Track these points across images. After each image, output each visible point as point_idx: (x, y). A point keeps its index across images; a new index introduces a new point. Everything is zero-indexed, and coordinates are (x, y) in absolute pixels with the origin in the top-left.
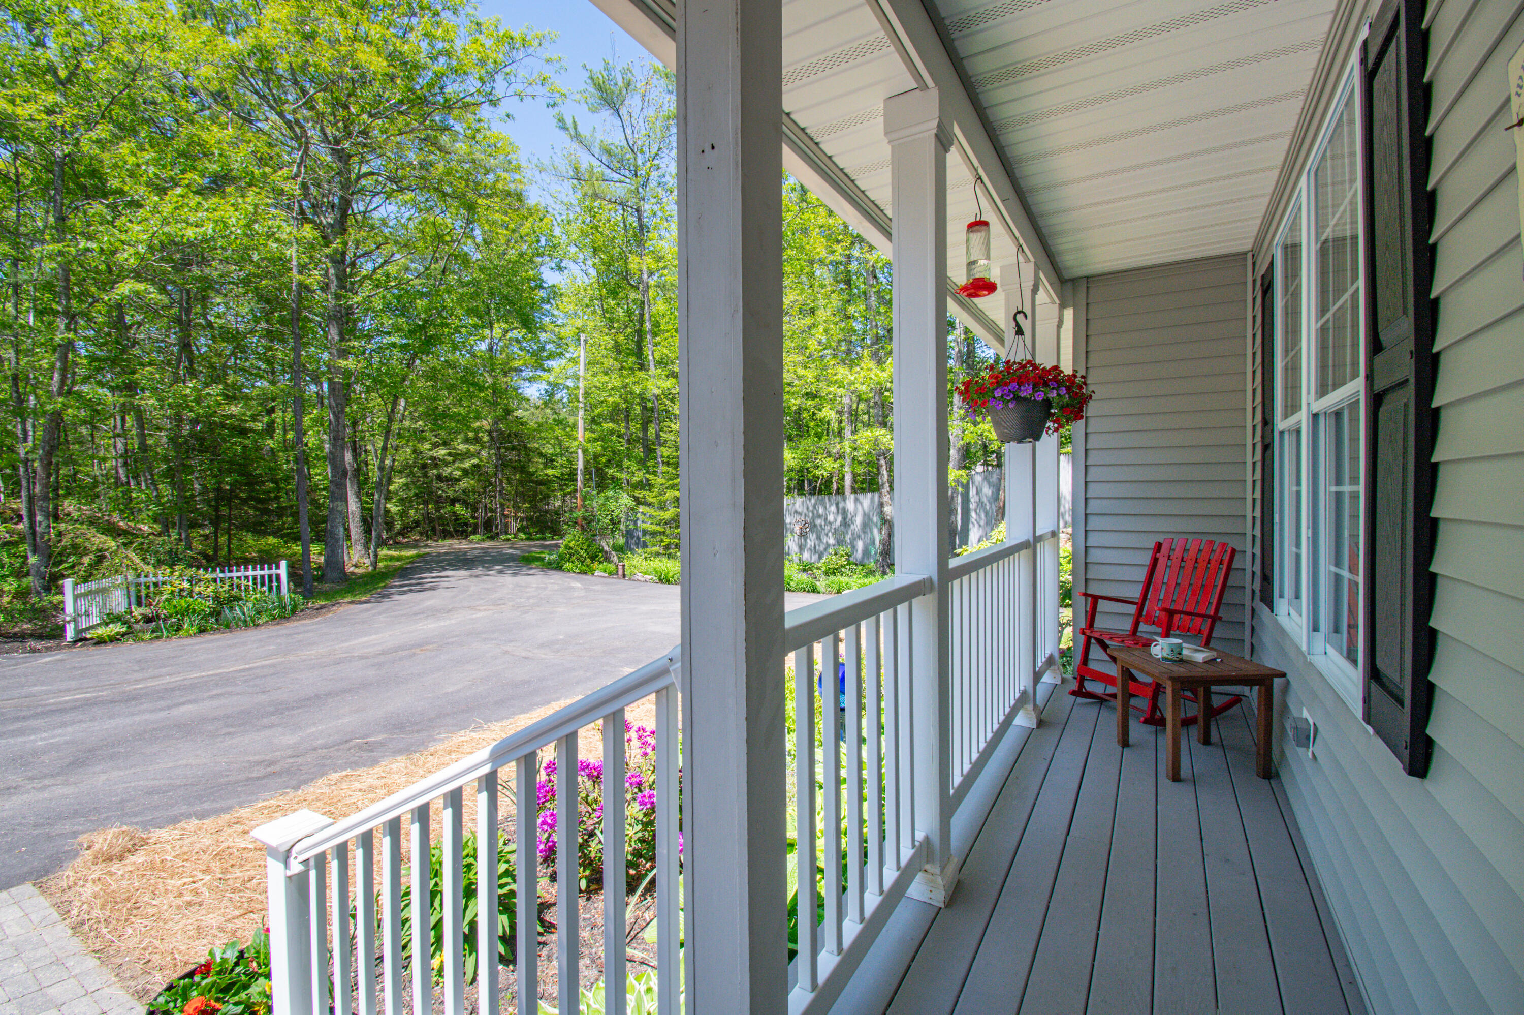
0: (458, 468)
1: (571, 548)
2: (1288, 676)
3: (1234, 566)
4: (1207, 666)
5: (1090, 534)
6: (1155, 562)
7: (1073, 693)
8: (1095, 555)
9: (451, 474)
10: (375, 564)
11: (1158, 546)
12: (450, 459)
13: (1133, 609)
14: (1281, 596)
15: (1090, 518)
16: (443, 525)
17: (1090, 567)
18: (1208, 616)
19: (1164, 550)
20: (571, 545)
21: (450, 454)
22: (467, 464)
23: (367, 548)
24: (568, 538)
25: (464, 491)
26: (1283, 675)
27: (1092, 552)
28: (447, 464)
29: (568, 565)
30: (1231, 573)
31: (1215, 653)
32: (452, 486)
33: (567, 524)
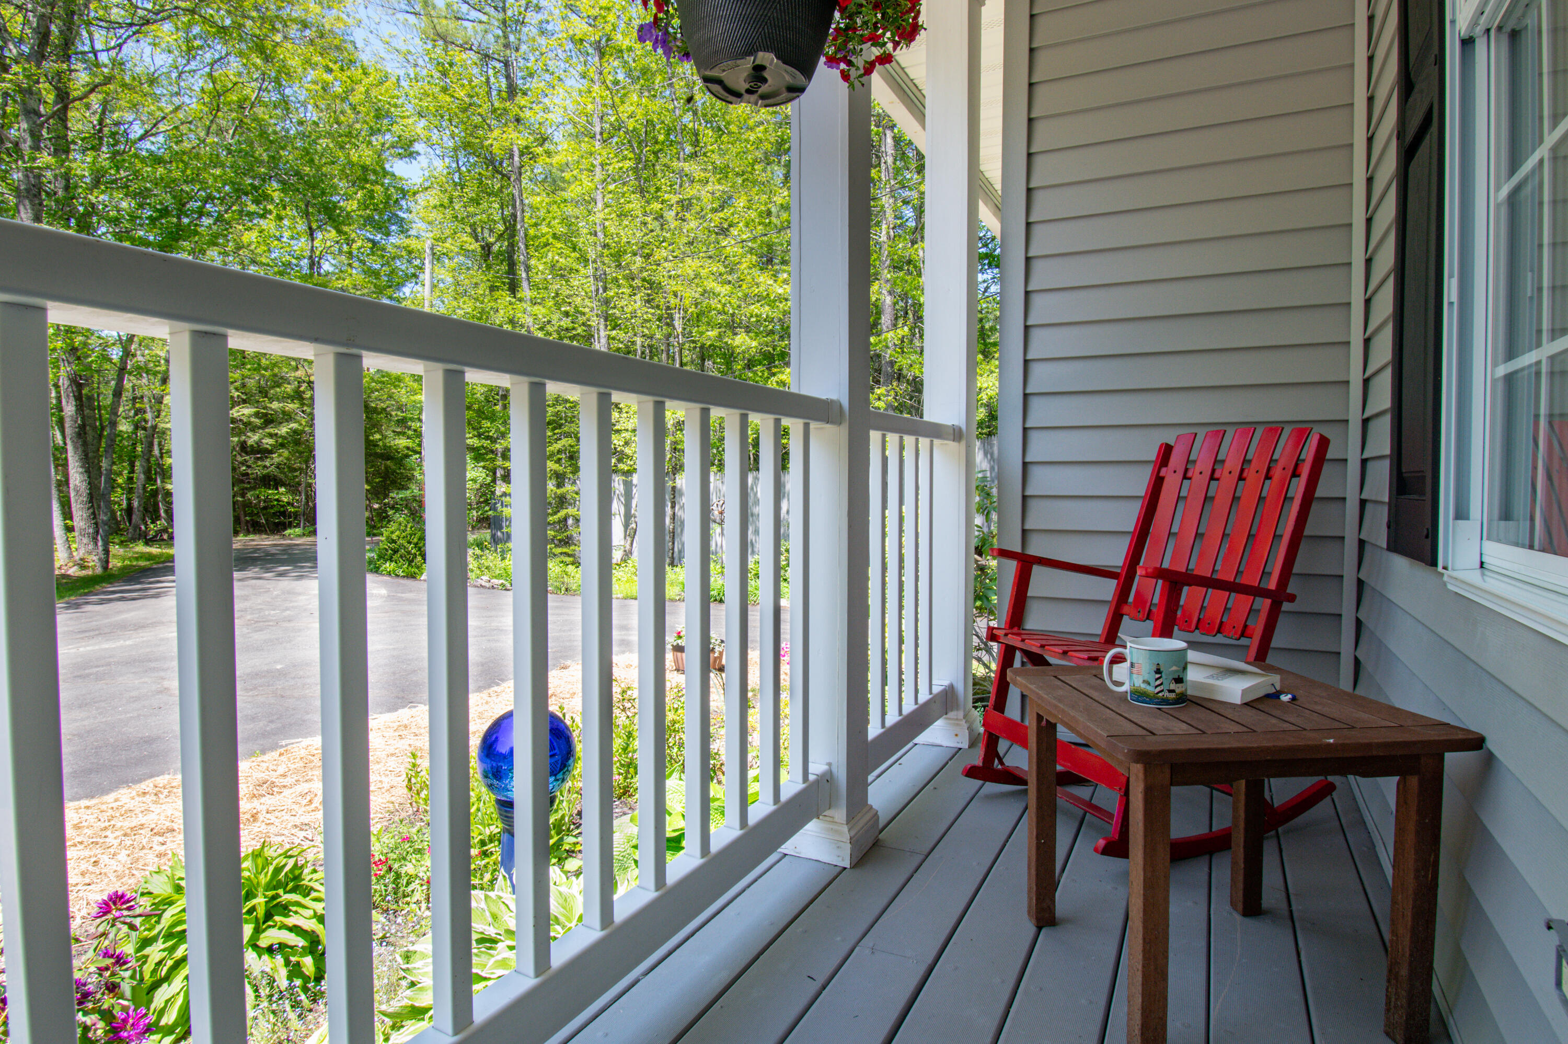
0: (271, 435)
1: (394, 541)
2: (1490, 744)
3: (1319, 493)
4: (1250, 716)
5: (1034, 436)
6: (1157, 484)
7: (971, 772)
8: (1041, 482)
9: (259, 443)
10: (105, 563)
11: (1166, 452)
12: (257, 421)
13: (1107, 589)
14: (1461, 514)
15: (1034, 403)
16: (251, 514)
17: (1033, 504)
18: (1264, 593)
19: (1176, 460)
20: (394, 537)
21: (257, 415)
22: (284, 430)
23: (95, 540)
24: (393, 526)
25: (278, 466)
26: (1476, 743)
27: (1036, 473)
28: (254, 429)
29: (389, 566)
30: (1315, 507)
31: (1276, 679)
32: (261, 459)
33: (393, 508)
